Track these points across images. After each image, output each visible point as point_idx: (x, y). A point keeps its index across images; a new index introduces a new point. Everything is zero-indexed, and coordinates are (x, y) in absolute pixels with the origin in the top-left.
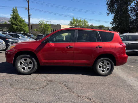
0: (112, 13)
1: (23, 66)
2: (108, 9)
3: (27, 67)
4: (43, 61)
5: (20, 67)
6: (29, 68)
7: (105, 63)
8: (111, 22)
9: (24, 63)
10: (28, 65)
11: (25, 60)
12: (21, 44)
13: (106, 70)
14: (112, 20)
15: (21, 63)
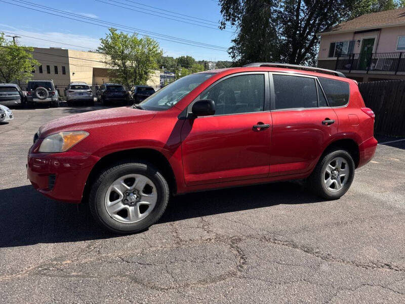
0: (233, 24)
1: (122, 206)
2: (222, 12)
3: (135, 205)
4: (189, 177)
5: (110, 209)
6: (143, 208)
7: (337, 163)
8: (231, 48)
9: (127, 193)
10: (139, 198)
11: (130, 182)
12: (110, 124)
13: (339, 183)
14: (233, 44)
15: (114, 196)
